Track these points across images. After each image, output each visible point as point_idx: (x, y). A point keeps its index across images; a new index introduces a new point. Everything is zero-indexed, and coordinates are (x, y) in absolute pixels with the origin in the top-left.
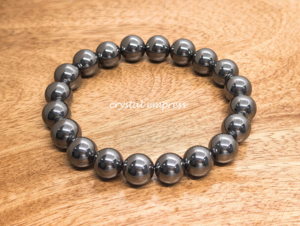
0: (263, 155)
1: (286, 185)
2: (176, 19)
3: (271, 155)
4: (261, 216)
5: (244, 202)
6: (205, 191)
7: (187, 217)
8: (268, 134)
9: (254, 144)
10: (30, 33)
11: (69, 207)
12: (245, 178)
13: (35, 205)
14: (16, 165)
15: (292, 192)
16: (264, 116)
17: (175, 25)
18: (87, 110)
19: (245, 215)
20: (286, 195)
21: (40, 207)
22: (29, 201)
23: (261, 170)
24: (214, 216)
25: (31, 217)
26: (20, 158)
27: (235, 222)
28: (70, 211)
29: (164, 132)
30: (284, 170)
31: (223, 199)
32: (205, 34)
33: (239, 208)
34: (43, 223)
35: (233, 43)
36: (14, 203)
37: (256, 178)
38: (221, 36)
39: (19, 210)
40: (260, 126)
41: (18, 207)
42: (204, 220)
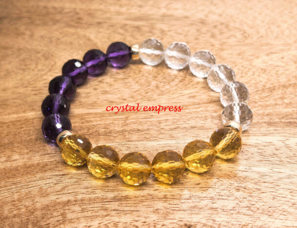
0: (272, 159)
1: (287, 193)
2: (220, 15)
3: (279, 160)
4: (250, 219)
5: (237, 201)
6: (199, 184)
7: (173, 206)
8: (282, 138)
9: (265, 146)
10: (77, 13)
11: (63, 175)
12: (245, 178)
13: (33, 167)
14: (28, 128)
15: (292, 201)
16: (283, 120)
17: (217, 22)
18: (108, 89)
19: (234, 215)
20: (283, 202)
21: (37, 170)
22: (30, 163)
23: (264, 173)
24: (201, 210)
25: (26, 178)
26: (33, 123)
27: (222, 219)
28: (63, 178)
29: (175, 121)
30: (289, 177)
31: (216, 195)
32: (245, 32)
33: (230, 207)
34: (34, 185)
35: (271, 45)
36: (15, 162)
37: (257, 181)
38: (261, 37)
39: (18, 170)
40: (276, 130)
41: (18, 166)
42: (189, 212)
